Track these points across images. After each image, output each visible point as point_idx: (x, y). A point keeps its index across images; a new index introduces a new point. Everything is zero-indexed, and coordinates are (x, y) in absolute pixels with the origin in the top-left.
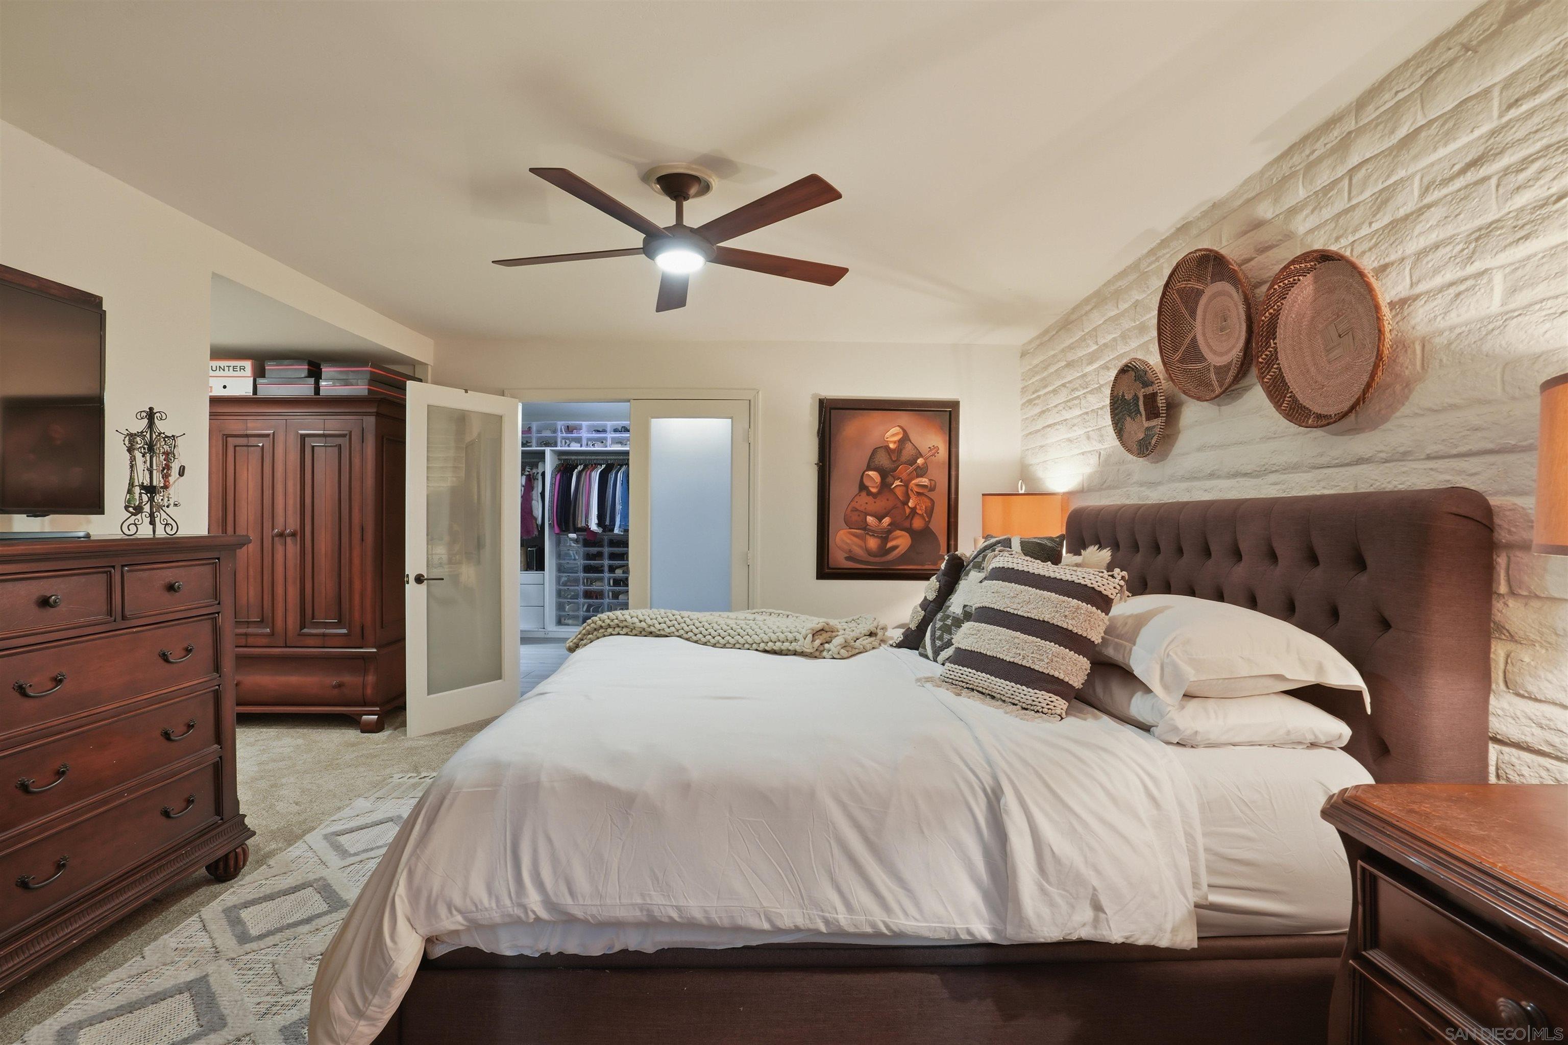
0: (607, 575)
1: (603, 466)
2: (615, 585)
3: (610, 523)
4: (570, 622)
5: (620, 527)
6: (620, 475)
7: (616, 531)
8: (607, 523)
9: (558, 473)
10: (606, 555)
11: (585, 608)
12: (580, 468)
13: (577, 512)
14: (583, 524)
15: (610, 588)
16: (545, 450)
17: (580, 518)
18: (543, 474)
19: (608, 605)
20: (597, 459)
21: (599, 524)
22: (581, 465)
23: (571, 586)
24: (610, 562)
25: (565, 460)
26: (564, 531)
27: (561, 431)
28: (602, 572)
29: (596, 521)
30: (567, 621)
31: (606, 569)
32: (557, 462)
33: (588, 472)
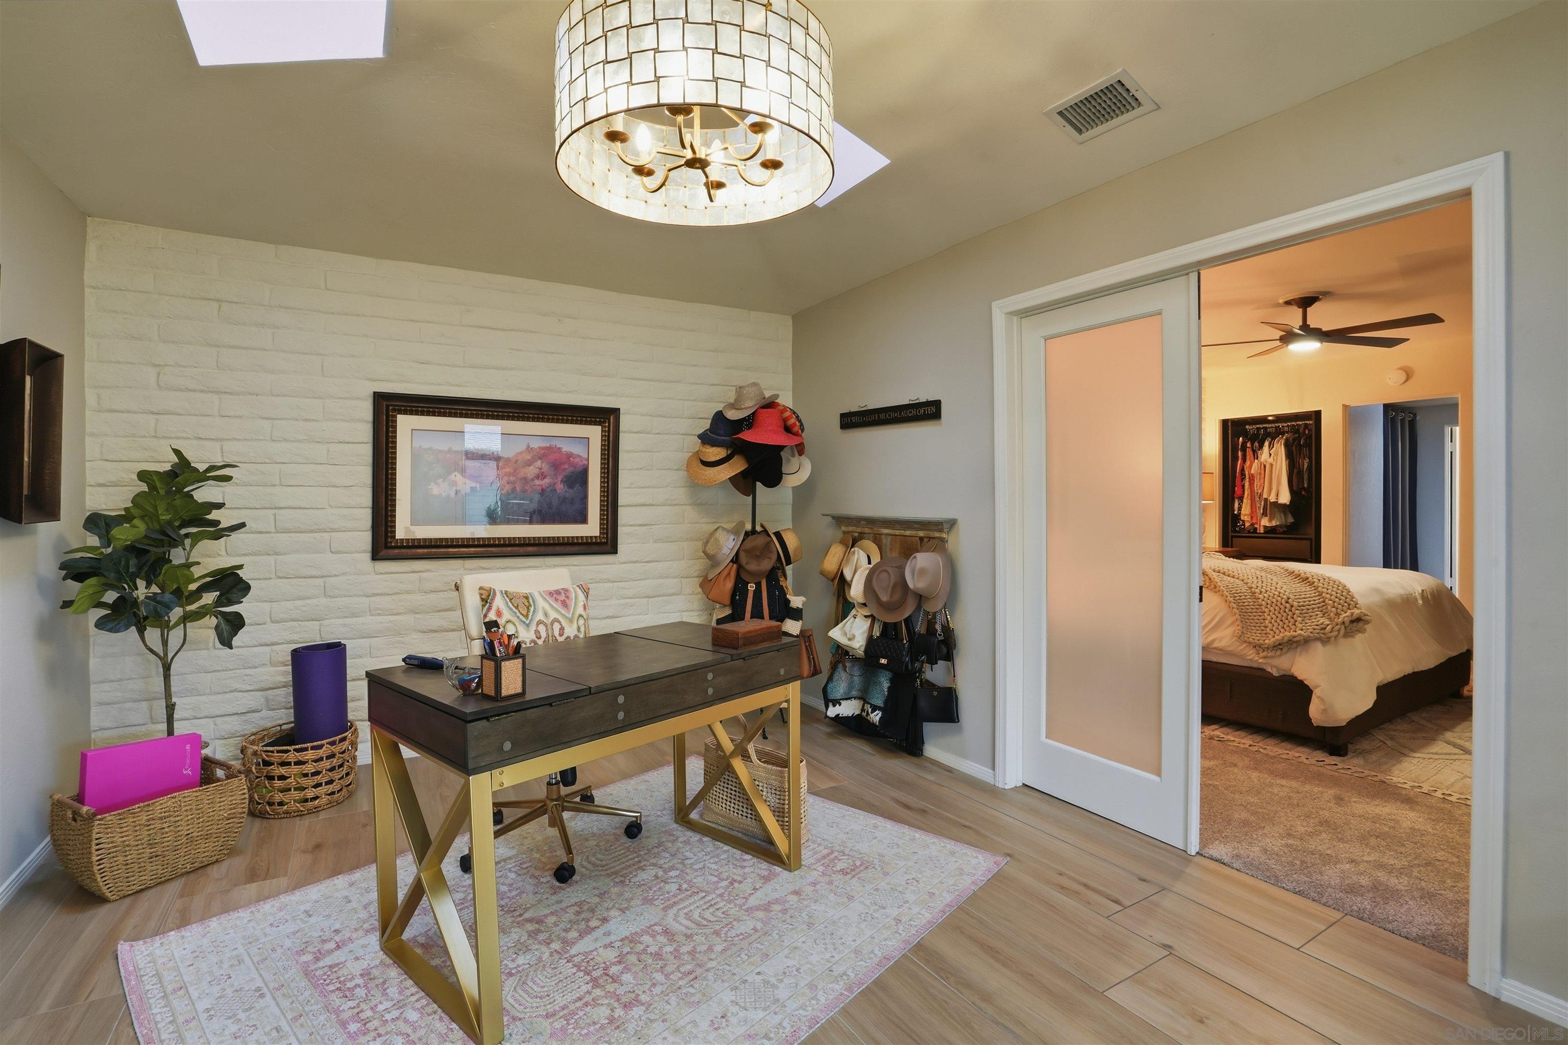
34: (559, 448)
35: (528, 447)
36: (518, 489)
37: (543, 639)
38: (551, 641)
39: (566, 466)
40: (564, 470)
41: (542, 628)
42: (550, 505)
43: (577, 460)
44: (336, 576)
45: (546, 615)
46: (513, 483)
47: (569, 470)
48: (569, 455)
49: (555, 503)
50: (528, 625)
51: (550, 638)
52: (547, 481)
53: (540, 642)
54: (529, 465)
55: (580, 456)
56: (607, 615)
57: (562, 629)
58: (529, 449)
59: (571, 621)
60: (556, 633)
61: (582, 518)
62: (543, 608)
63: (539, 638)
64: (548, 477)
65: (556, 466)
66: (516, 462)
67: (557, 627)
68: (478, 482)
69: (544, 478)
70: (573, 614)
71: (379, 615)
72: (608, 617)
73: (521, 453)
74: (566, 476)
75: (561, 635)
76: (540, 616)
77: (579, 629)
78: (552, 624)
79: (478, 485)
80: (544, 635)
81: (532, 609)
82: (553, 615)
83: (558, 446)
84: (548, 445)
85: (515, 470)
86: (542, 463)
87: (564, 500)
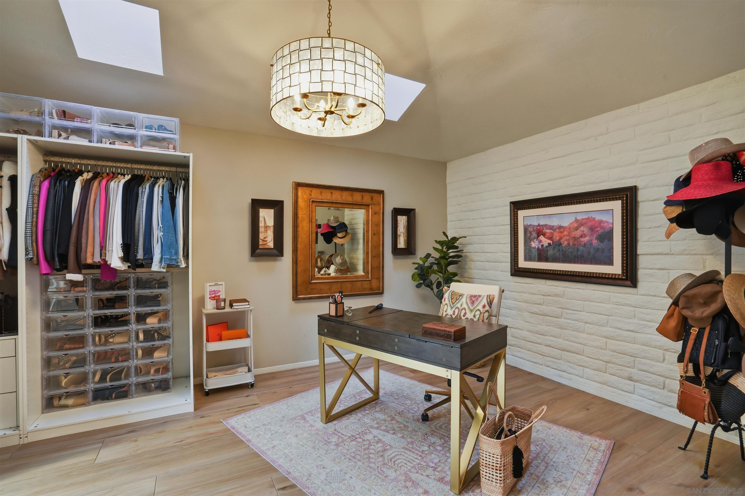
0: (133, 326)
1: (128, 177)
2: (146, 340)
3: (145, 255)
4: (70, 402)
5: (161, 262)
6: (158, 191)
7: (156, 267)
8: (140, 255)
9: (45, 180)
10: (132, 300)
11: (97, 378)
12: (87, 176)
13: (84, 241)
14: (97, 259)
15: (140, 344)
16: (16, 139)
17: (90, 249)
18: (13, 180)
19: (136, 368)
20: (116, 167)
21: (125, 259)
22: (89, 172)
23: (71, 349)
24: (139, 309)
25: (56, 163)
26: (58, 270)
27: (51, 114)
28: (126, 323)
29: (121, 254)
30: (63, 402)
31: (133, 318)
32: (41, 165)
33: (104, 182)
34: (594, 218)
35: (576, 219)
36: (571, 243)
37: (455, 315)
38: (458, 318)
39: (599, 229)
40: (597, 231)
41: (457, 311)
42: (589, 253)
43: (605, 224)
44: (501, 281)
45: (461, 305)
46: (569, 240)
47: (601, 231)
48: (601, 222)
49: (592, 251)
50: (452, 308)
51: (459, 316)
52: (587, 238)
53: (454, 317)
54: (577, 230)
55: (607, 222)
56: (628, 329)
57: (465, 314)
58: (577, 221)
59: (471, 311)
60: (462, 315)
61: (610, 262)
62: (463, 302)
63: (454, 314)
64: (588, 236)
65: (592, 229)
66: (570, 228)
67: (463, 312)
68: (551, 240)
69: (585, 237)
70: (474, 308)
71: (514, 300)
72: (629, 330)
73: (572, 223)
74: (599, 235)
75: (464, 316)
76: (459, 305)
77: (474, 316)
78: (462, 310)
79: (551, 242)
80: (456, 314)
81: (458, 301)
82: (465, 306)
83: (593, 217)
84: (587, 217)
85: (569, 233)
86: (584, 228)
87: (597, 250)
